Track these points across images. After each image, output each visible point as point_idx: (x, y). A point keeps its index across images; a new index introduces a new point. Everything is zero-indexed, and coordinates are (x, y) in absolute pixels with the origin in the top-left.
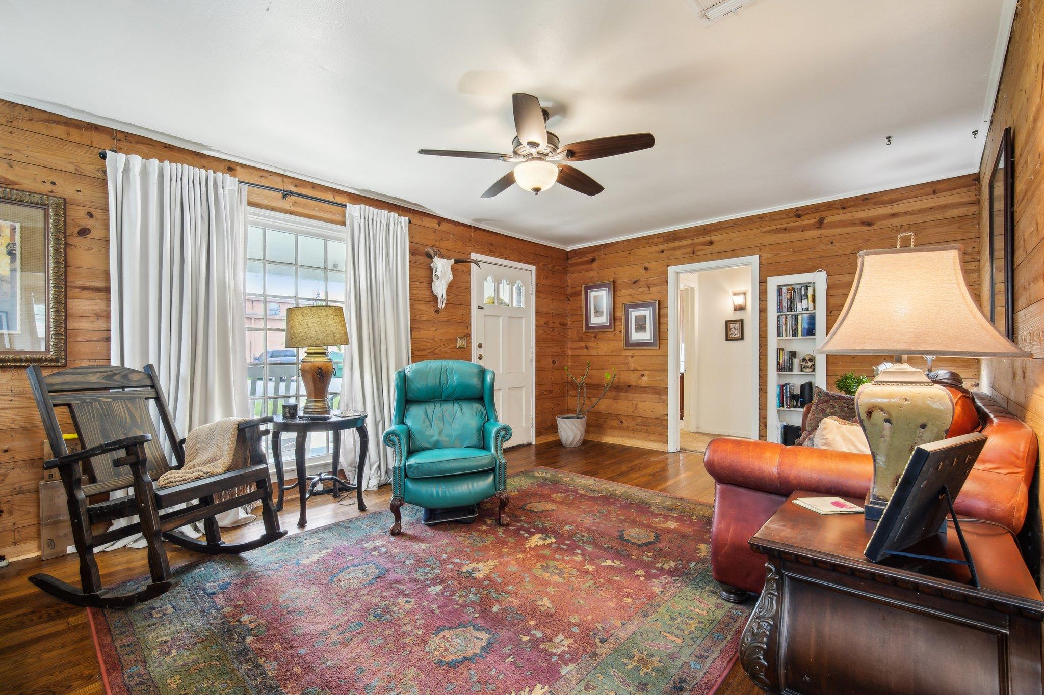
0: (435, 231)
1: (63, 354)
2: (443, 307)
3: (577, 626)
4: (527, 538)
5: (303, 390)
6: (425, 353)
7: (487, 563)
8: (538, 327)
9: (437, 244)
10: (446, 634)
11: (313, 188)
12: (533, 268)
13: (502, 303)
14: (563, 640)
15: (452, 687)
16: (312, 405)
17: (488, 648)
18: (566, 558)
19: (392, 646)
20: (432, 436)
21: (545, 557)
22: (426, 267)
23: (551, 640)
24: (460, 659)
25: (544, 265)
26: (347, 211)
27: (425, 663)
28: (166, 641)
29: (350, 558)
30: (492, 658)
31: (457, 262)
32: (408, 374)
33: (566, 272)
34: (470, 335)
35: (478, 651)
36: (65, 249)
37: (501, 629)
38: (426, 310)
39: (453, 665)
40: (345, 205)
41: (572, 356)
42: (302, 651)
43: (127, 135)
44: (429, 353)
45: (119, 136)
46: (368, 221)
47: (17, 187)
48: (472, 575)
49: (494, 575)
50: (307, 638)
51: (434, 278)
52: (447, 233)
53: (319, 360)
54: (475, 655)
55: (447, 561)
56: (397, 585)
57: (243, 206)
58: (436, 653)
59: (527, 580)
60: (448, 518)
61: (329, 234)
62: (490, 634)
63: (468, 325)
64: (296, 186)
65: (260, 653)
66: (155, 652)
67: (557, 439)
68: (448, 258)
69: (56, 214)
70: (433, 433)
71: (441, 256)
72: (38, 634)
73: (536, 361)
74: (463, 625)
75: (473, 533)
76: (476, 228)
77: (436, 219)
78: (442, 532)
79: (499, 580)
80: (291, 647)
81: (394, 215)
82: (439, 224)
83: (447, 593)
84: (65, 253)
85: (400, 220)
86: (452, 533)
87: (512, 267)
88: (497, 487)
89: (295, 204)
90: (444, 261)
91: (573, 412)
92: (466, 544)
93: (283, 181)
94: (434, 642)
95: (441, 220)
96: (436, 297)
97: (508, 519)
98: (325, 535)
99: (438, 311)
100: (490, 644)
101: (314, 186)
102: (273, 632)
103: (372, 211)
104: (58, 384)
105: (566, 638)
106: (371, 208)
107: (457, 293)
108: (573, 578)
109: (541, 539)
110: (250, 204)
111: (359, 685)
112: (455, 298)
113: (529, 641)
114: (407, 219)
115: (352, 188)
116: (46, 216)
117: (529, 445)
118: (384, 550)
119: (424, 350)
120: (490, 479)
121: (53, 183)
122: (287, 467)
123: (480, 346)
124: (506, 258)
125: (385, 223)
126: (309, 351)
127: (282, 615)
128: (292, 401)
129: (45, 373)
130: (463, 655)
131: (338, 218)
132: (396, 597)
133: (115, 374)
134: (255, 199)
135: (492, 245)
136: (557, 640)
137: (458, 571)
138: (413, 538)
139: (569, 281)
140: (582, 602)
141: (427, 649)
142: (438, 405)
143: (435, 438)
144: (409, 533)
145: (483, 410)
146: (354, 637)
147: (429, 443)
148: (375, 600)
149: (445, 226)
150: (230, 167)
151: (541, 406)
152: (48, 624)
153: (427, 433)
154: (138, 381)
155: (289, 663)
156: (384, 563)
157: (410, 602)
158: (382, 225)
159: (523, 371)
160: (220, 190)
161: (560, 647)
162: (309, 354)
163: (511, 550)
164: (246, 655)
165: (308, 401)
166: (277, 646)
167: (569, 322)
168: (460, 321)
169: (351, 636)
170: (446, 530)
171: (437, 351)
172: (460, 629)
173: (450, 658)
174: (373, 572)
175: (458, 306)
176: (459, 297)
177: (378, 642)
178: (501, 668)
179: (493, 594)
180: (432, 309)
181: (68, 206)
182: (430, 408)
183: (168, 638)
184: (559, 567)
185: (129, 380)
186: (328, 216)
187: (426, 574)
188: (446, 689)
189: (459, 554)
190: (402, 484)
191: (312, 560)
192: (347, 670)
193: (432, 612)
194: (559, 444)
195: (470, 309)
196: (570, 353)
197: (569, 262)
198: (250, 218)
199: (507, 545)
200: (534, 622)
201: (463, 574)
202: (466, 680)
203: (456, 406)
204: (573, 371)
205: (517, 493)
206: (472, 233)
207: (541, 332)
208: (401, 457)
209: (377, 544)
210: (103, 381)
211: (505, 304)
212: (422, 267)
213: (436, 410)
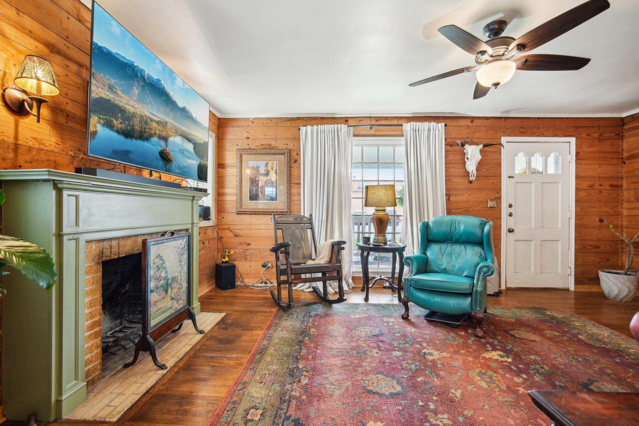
0: (468, 127)
1: (289, 210)
2: (474, 179)
3: (465, 418)
4: (488, 351)
5: (373, 230)
6: (460, 211)
7: (442, 353)
8: (578, 190)
9: (470, 136)
10: (380, 376)
11: (386, 119)
12: (573, 140)
13: (535, 172)
14: (444, 418)
15: (358, 400)
16: (377, 237)
17: (394, 395)
18: (507, 375)
19: (351, 368)
20: (442, 265)
21: (489, 367)
22: (461, 153)
23: (436, 414)
24: (375, 391)
25: (587, 135)
26: (404, 128)
27: (357, 383)
28: (285, 327)
29: (372, 322)
30: (393, 401)
31: (484, 146)
32: (431, 224)
33: (620, 137)
34: (500, 198)
35: (387, 393)
36: (290, 169)
37: (412, 390)
38: (460, 182)
39: (370, 392)
40: (402, 125)
41: (628, 216)
42: (318, 351)
43: (308, 118)
44: (463, 211)
45: (306, 119)
46: (416, 131)
47: (278, 148)
48: (426, 356)
49: (439, 362)
50: (324, 347)
51: (466, 160)
52: (479, 126)
53: (381, 213)
54: (384, 394)
55: (418, 343)
56: (380, 343)
57: (351, 138)
58: (367, 382)
59: (459, 374)
60: (442, 320)
61: (395, 143)
62: (402, 389)
63: (499, 191)
64: (377, 121)
65: (305, 345)
66: (280, 329)
67: (599, 291)
68: (477, 144)
69: (287, 156)
70: (444, 263)
71: (472, 143)
72: (263, 310)
73: (576, 219)
74: (393, 377)
75: (452, 334)
76: (506, 118)
77: (470, 119)
78: (432, 327)
79: (439, 366)
80: (316, 348)
81: (433, 124)
82: (472, 122)
83: (401, 358)
84: (290, 170)
85: (437, 126)
86: (437, 329)
87: (545, 142)
88: (473, 307)
89: (376, 130)
90: (474, 147)
91: (622, 268)
92: (439, 338)
93: (370, 120)
94: (372, 376)
95: (473, 119)
96: (468, 173)
97: (482, 334)
98: (370, 308)
99: (471, 182)
100: (398, 394)
101: (386, 118)
102: (316, 339)
103: (419, 125)
104: (279, 221)
105: (449, 419)
106: (418, 123)
107: (488, 168)
108: (497, 390)
109: (500, 355)
110: (355, 135)
111: (324, 376)
112: (486, 172)
113: (422, 406)
114: (443, 124)
115: (407, 114)
116: (285, 157)
117: (567, 290)
118: (391, 324)
119: (460, 209)
120: (469, 300)
121: (287, 144)
122: (371, 270)
123: (510, 206)
124: (538, 136)
125: (427, 130)
126: (377, 209)
127: (325, 334)
128: (367, 235)
129: (276, 216)
130: (378, 390)
131: (400, 133)
132: (374, 348)
133: (298, 218)
134: (356, 133)
135: (523, 128)
136: (440, 416)
137: (420, 350)
138: (412, 324)
139: (625, 145)
140: (486, 407)
141: (364, 378)
142: (450, 245)
143: (444, 267)
144: (412, 320)
145: (483, 252)
146: (341, 356)
147: (439, 269)
148: (364, 345)
149: (476, 123)
150: (346, 120)
151: (583, 259)
152: (266, 308)
153: (439, 263)
154: (306, 221)
155: (310, 353)
156: (385, 330)
157: (378, 353)
158: (425, 131)
159: (560, 226)
160: (340, 133)
161: (438, 421)
162: (377, 210)
163: (467, 353)
164: (301, 343)
165: (375, 236)
166: (312, 345)
167: (625, 184)
168: (490, 188)
169: (339, 355)
170: (435, 326)
171: (470, 210)
172: (389, 378)
173: (369, 388)
174: (376, 331)
175: (489, 177)
176: (490, 171)
177: (347, 363)
178: (390, 408)
179: (427, 372)
180: (466, 181)
181: (291, 152)
182: (443, 246)
183: (286, 326)
184: (494, 378)
185: (302, 220)
186: (395, 133)
187: (400, 344)
188: (355, 399)
189: (429, 342)
190: (409, 289)
191: (355, 316)
192: (325, 367)
193: (384, 363)
194: (602, 295)
195: (500, 179)
196: (625, 212)
197: (626, 127)
198: (354, 142)
199: (468, 349)
200: (436, 398)
201: (421, 353)
202: (368, 402)
203: (462, 247)
204: (629, 230)
205: (513, 320)
206: (503, 122)
207: (582, 194)
208: (412, 273)
209: (390, 320)
210: (294, 221)
211: (539, 173)
212: (458, 153)
213: (447, 248)
